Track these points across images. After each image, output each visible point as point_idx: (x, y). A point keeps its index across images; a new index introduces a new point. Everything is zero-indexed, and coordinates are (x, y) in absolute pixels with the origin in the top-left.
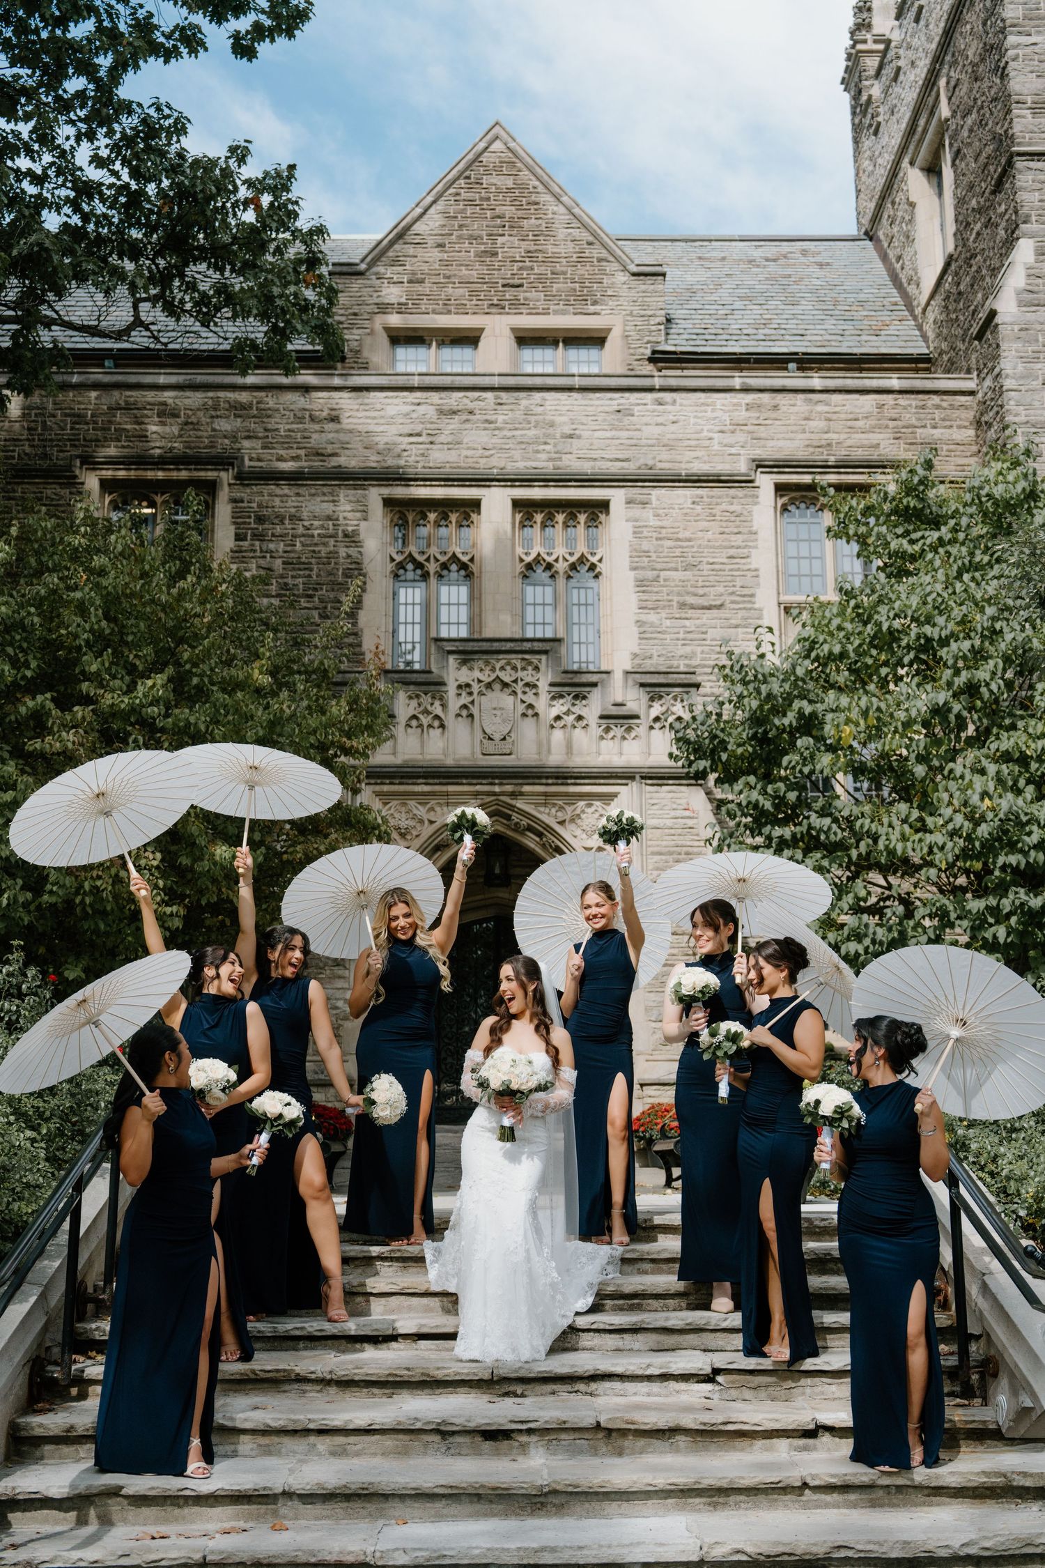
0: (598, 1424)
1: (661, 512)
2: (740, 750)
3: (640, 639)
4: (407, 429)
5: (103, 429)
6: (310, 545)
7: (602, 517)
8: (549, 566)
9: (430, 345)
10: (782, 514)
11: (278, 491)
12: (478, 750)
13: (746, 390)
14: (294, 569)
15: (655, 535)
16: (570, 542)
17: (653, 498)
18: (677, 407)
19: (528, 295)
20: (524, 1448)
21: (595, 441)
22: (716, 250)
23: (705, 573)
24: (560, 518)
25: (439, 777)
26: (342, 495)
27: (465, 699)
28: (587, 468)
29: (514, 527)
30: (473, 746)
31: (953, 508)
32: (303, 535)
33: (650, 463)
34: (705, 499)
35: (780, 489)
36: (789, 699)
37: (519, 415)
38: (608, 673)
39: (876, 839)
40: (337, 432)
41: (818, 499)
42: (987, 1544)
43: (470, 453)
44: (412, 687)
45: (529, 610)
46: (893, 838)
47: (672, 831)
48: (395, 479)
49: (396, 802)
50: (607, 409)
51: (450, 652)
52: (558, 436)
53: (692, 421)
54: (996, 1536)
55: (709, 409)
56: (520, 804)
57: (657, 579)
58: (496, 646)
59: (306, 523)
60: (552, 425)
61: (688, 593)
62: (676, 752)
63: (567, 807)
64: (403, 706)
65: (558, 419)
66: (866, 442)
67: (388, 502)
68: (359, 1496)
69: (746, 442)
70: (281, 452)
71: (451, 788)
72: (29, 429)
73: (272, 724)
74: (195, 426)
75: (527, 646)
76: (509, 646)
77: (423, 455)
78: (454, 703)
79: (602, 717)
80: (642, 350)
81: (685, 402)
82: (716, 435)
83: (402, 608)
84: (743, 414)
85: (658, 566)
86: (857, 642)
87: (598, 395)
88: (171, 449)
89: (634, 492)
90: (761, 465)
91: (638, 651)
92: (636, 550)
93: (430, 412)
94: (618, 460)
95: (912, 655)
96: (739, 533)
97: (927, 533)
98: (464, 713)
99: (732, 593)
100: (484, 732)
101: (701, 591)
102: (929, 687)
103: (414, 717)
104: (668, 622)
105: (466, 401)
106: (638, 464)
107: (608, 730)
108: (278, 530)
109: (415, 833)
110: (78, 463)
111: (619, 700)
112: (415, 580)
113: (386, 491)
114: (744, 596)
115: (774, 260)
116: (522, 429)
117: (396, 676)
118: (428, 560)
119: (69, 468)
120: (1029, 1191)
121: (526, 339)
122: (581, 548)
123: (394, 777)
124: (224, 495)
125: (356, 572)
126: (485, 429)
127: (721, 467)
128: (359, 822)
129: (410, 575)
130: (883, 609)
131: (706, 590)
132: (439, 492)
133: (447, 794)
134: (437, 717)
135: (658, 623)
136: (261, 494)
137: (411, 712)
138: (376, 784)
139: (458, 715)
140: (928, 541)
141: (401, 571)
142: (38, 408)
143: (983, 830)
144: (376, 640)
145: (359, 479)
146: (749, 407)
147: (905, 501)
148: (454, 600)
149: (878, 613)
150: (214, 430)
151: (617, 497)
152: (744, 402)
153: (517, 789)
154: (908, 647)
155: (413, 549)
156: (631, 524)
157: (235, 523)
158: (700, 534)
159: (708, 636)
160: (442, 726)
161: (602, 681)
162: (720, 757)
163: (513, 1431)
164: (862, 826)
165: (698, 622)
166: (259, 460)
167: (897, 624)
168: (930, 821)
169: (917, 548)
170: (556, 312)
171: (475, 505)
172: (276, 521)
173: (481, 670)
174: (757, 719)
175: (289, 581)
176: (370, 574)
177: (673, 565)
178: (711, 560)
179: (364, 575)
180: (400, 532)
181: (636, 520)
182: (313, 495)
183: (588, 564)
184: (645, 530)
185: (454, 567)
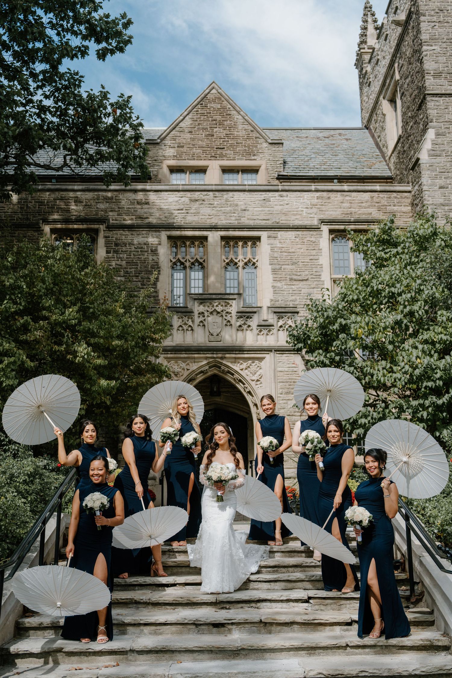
0: (261, 620)
1: (282, 241)
2: (316, 339)
3: (274, 293)
4: (177, 207)
5: (52, 208)
6: (137, 255)
7: (258, 243)
8: (236, 264)
9: (186, 173)
10: (332, 242)
11: (124, 233)
12: (207, 339)
13: (317, 191)
14: (130, 265)
15: (279, 250)
16: (245, 254)
17: (279, 235)
18: (288, 198)
19: (226, 152)
20: (230, 631)
21: (255, 212)
22: (304, 134)
23: (300, 266)
24: (240, 244)
25: (191, 351)
26: (150, 235)
27: (202, 319)
28: (251, 223)
29: (221, 247)
30: (205, 338)
31: (403, 239)
32: (134, 251)
33: (277, 221)
34: (300, 236)
35: (331, 231)
36: (336, 318)
37: (223, 201)
38: (261, 307)
39: (372, 375)
40: (148, 208)
41: (347, 236)
42: (424, 670)
43: (203, 217)
44: (179, 314)
45: (228, 282)
46: (380, 375)
47: (288, 373)
48: (172, 228)
49: (173, 362)
50: (259, 199)
51: (195, 299)
52: (239, 210)
53: (295, 203)
54: (427, 666)
55: (302, 198)
56: (224, 362)
57: (280, 269)
58: (214, 296)
59: (135, 246)
60: (237, 205)
61: (293, 274)
62: (289, 340)
63: (244, 363)
64: (176, 321)
65: (240, 203)
66: (366, 212)
67: (170, 238)
68: (162, 651)
69: (317, 212)
70: (125, 217)
71: (196, 356)
72: (21, 208)
74: (90, 206)
75: (227, 296)
76: (220, 296)
77: (184, 218)
78: (197, 320)
79: (258, 326)
80: (273, 175)
81: (291, 196)
82: (304, 210)
83: (175, 281)
84: (315, 201)
85: (281, 263)
86: (364, 295)
87: (256, 193)
88: (80, 216)
89: (271, 233)
90: (323, 222)
91: (273, 299)
92: (272, 257)
93: (187, 200)
94: (264, 220)
95: (386, 300)
96: (314, 249)
97: (392, 250)
98: (201, 324)
99: (312, 274)
100: (210, 332)
101: (299, 274)
102: (393, 313)
103: (181, 326)
104: (285, 287)
105: (201, 196)
106: (272, 222)
107: (261, 331)
108: (124, 249)
109: (181, 374)
110: (41, 222)
111: (265, 318)
112: (180, 270)
113: (168, 233)
114: (316, 275)
115: (328, 138)
116: (224, 207)
117: (173, 309)
118: (186, 261)
119: (38, 224)
120: (438, 522)
121: (226, 170)
122: (249, 256)
123: (172, 351)
124: (101, 234)
125: (156, 266)
126: (209, 207)
127: (307, 222)
129: (179, 267)
130: (374, 281)
131: (301, 273)
132: (190, 233)
133: (194, 358)
134: (190, 326)
135: (281, 287)
136: (117, 234)
137: (179, 324)
138: (166, 354)
139: (199, 325)
140: (392, 253)
141: (175, 266)
142: (24, 199)
143: (417, 372)
144: (165, 294)
145: (157, 228)
146: (318, 198)
147: (383, 236)
148: (197, 278)
149: (372, 282)
150: (97, 208)
151: (264, 235)
152: (316, 196)
153: (223, 356)
154: (385, 297)
155: (179, 257)
156: (269, 246)
157: (106, 246)
158: (298, 250)
159: (302, 292)
160: (192, 330)
161: (258, 311)
162: (307, 342)
163: (225, 624)
164: (367, 371)
165: (297, 286)
166: (116, 220)
167: (380, 287)
168: (395, 368)
169: (388, 255)
170: (238, 159)
171: (206, 238)
172: (123, 245)
173: (208, 306)
174: (322, 327)
175: (129, 270)
176: (162, 267)
177: (287, 263)
178: (303, 261)
179: (159, 268)
180: (174, 250)
181: (272, 245)
182: (138, 235)
183: (252, 263)
184: (275, 248)
185: (197, 264)
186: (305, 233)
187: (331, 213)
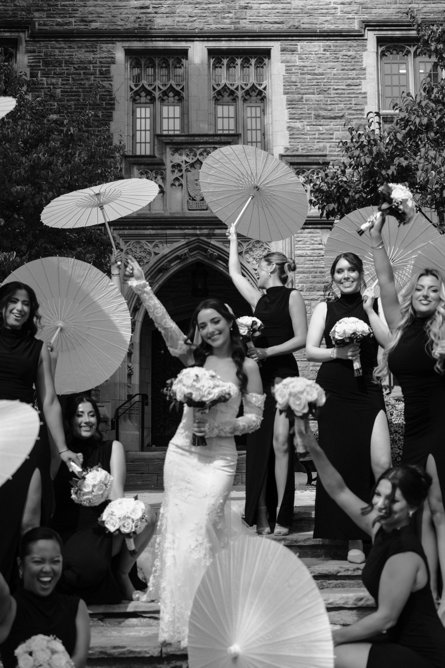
1: (304, 56)
2: (357, 196)
3: (290, 138)
6: (79, 80)
7: (266, 61)
8: (232, 93)
10: (381, 58)
11: (58, 45)
12: (186, 207)
14: (68, 96)
15: (300, 71)
16: (245, 77)
17: (299, 47)
21: (261, 11)
23: (332, 95)
24: (239, 61)
25: (160, 225)
26: (98, 47)
27: (177, 174)
28: (256, 27)
29: (209, 68)
30: (182, 205)
32: (74, 74)
33: (297, 24)
34: (332, 48)
35: (380, 41)
36: (392, 157)
40: (95, 6)
41: (405, 48)
43: (180, 19)
44: (142, 167)
45: (220, 121)
47: (311, 258)
48: (132, 37)
49: (133, 241)
51: (167, 144)
52: (237, 7)
56: (213, 242)
57: (301, 100)
58: (197, 139)
59: (76, 66)
61: (321, 109)
62: (314, 199)
63: (243, 243)
66: (436, 9)
67: (128, 52)
69: (358, 11)
70: (59, 20)
71: (169, 232)
73: (33, 168)
75: (217, 139)
76: (205, 139)
77: (150, 21)
78: (170, 177)
82: (339, 6)
83: (138, 121)
85: (302, 91)
86: (439, 116)
89: (287, 44)
90: (368, 25)
91: (288, 145)
92: (287, 81)
94: (276, 23)
96: (354, 69)
98: (177, 183)
99: (350, 109)
100: (190, 195)
101: (329, 108)
104: (308, 128)
106: (288, 26)
108: (58, 70)
109: (145, 261)
112: (146, 103)
113: (127, 44)
114: (357, 110)
116: (214, 3)
117: (134, 159)
118: (154, 89)
122: (252, 80)
123: (131, 225)
124: (23, 47)
125: (108, 97)
126: (190, 4)
127: (343, 26)
128: (97, 241)
129: (143, 100)
131: (333, 106)
132: (161, 44)
133: (166, 235)
134: (159, 186)
135: (302, 128)
136: (46, 47)
138: (120, 229)
139: (173, 185)
141: (138, 97)
144: (120, 138)
145: (109, 37)
148: (171, 115)
150: (15, 6)
151: (275, 47)
153: (211, 232)
155: (144, 82)
156: (284, 64)
157: (30, 66)
158: (329, 71)
159: (334, 136)
160: (163, 192)
162: (344, 200)
165: (327, 127)
166: (45, 25)
171: (184, 53)
172: (56, 65)
173: (187, 155)
175: (66, 103)
176: (118, 98)
177: (311, 91)
178: (336, 87)
179: (113, 99)
180: (136, 71)
181: (288, 62)
182: (80, 47)
183: (257, 91)
184: (293, 68)
185: (171, 94)
186: (339, 43)
187: (381, 11)
